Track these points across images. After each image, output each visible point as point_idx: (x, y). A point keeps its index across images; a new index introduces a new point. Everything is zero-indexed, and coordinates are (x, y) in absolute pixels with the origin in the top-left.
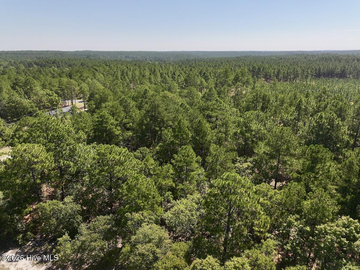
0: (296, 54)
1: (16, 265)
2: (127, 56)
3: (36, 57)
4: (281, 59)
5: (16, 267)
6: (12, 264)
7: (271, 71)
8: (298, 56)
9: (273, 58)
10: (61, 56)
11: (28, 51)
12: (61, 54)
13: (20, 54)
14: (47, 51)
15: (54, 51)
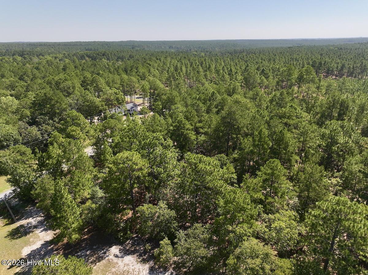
0: (359, 43)
1: (122, 261)
2: (170, 46)
3: (85, 48)
4: (341, 49)
5: (123, 262)
6: (119, 259)
7: (334, 65)
8: (361, 45)
9: (331, 48)
10: (108, 47)
11: (77, 42)
12: (107, 45)
13: (71, 45)
14: (94, 42)
15: (101, 42)
